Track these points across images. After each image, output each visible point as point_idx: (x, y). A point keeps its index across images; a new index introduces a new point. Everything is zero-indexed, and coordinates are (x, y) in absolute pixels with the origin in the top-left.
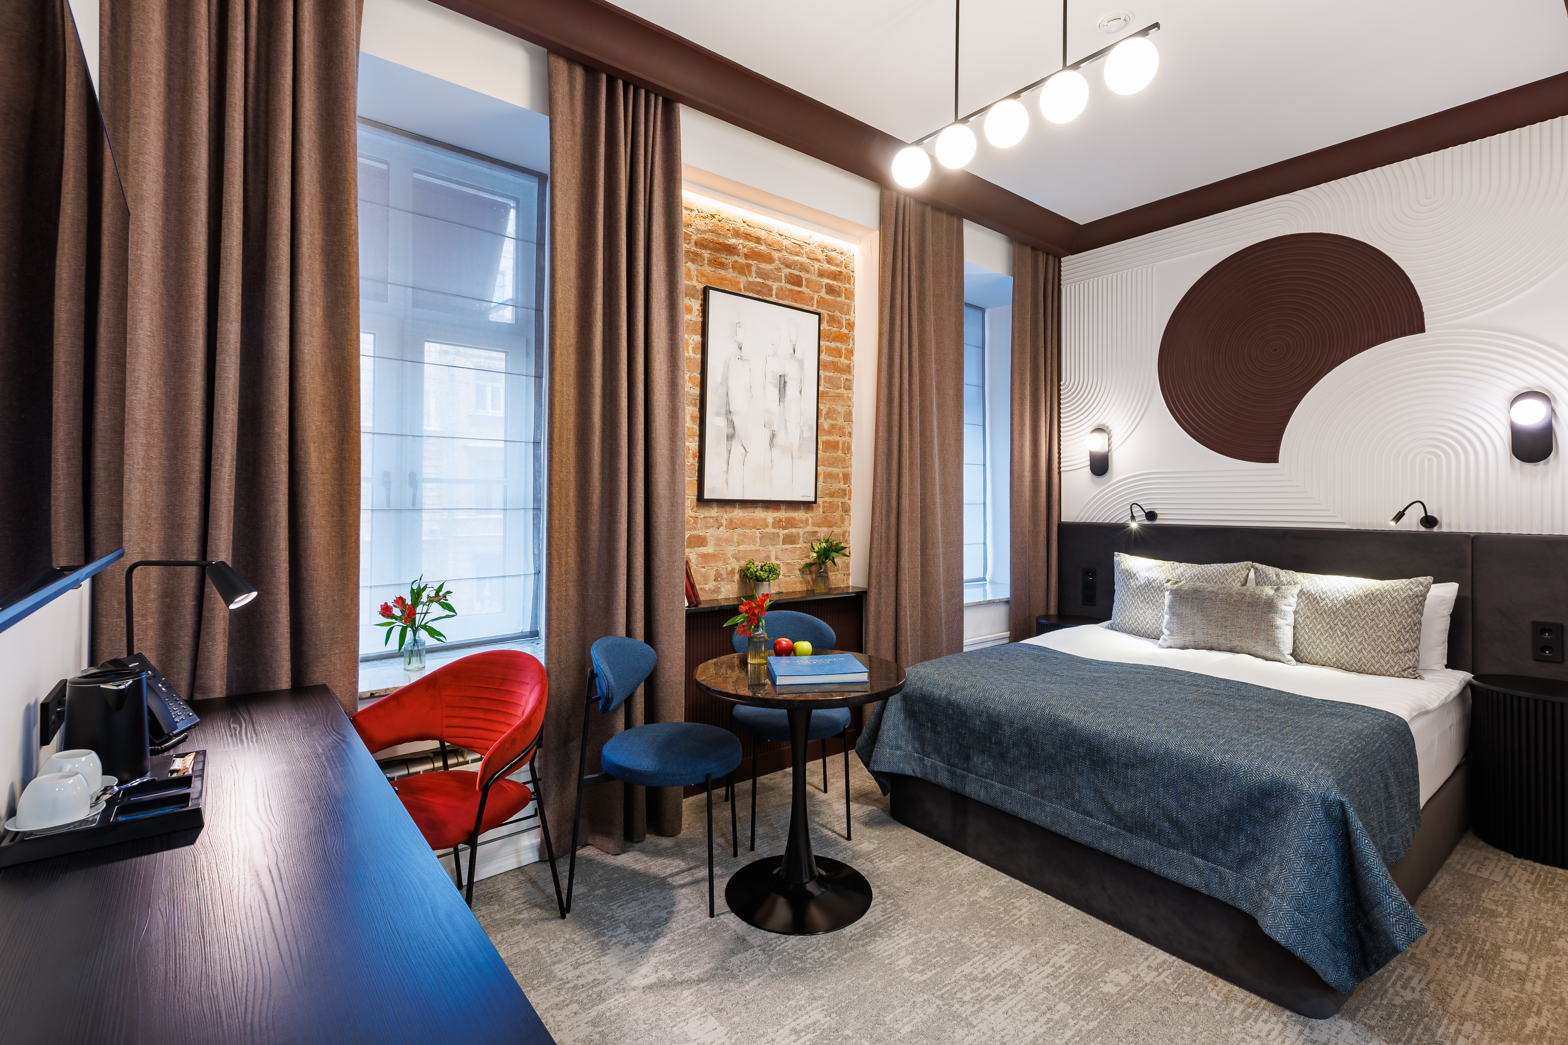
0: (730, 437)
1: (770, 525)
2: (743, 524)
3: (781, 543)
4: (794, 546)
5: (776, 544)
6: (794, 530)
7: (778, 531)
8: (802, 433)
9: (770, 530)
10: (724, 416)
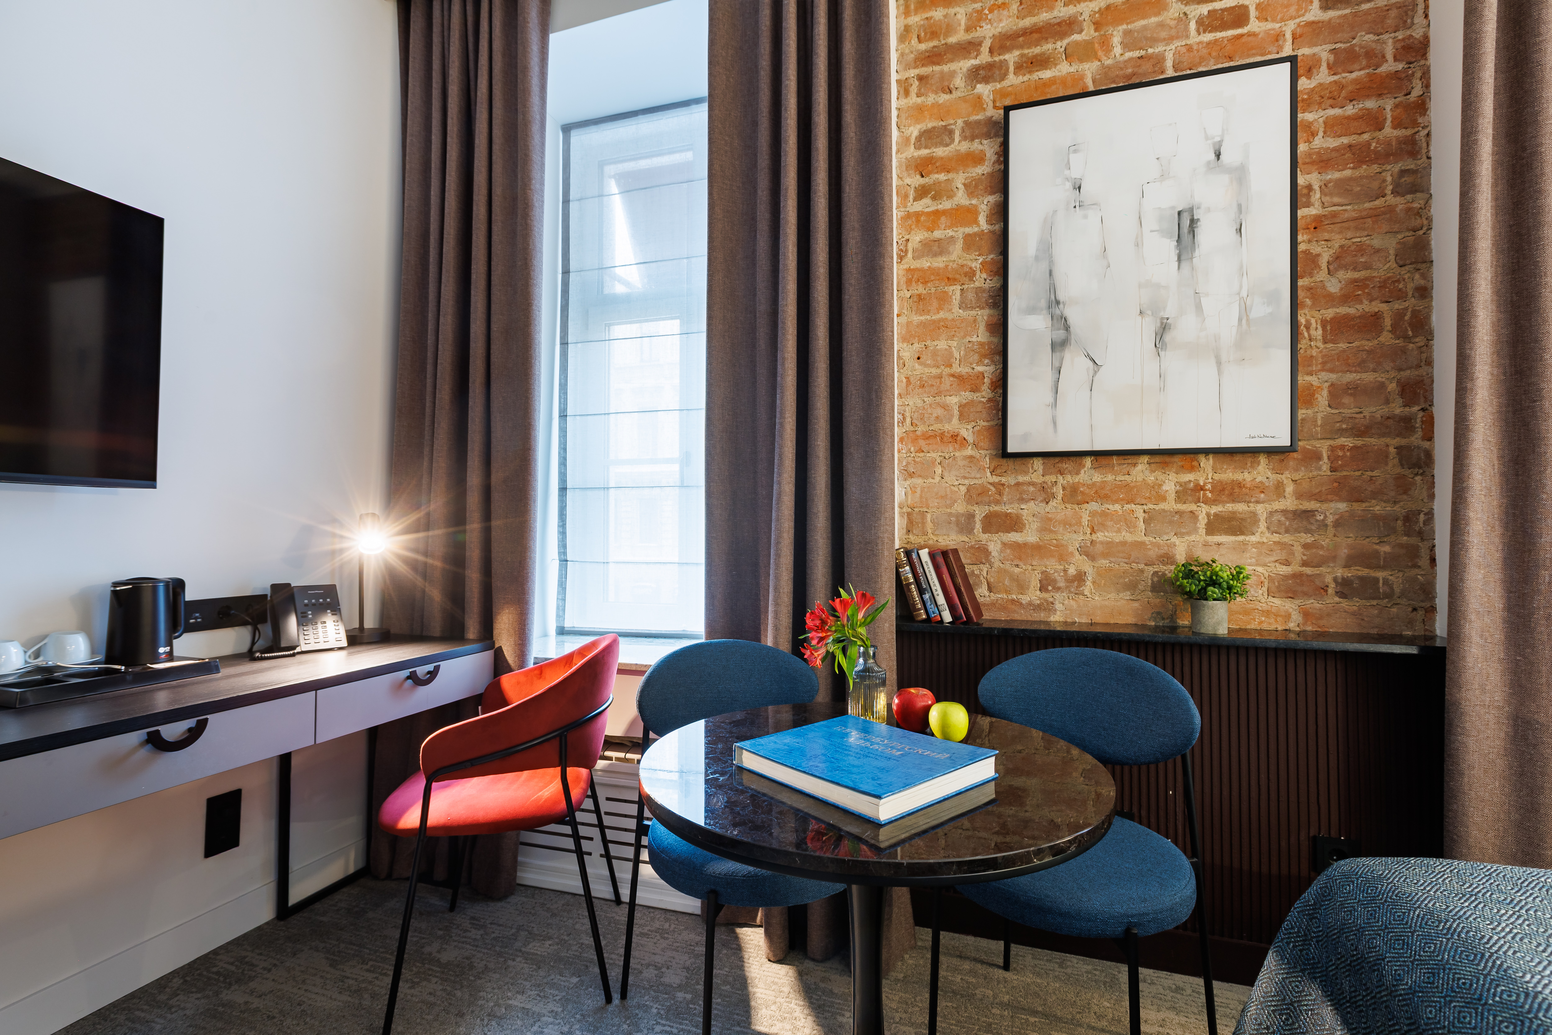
0: (1059, 346)
1: (1172, 496)
2: (1102, 495)
3: (1202, 531)
4: (1241, 538)
5: (1189, 534)
6: (1240, 507)
7: (1193, 507)
8: (1245, 310)
9: (1170, 505)
10: (1045, 312)
